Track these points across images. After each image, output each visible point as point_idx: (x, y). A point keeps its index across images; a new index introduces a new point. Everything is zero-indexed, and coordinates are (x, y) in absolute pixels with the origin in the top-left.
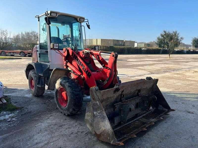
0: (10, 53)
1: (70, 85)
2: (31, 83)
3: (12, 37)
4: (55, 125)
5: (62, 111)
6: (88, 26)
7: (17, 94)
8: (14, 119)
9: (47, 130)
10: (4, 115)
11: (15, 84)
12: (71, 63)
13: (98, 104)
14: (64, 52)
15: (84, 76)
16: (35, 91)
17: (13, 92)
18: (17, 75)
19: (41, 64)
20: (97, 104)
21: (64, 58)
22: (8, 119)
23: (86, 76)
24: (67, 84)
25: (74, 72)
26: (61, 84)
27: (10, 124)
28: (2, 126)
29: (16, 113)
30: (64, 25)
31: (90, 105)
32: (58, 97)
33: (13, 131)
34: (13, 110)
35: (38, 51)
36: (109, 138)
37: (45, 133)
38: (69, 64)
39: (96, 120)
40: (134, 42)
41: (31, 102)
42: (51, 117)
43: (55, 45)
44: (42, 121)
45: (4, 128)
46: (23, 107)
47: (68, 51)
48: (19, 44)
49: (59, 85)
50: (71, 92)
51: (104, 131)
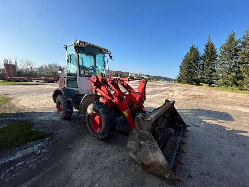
0: (36, 80)
1: (105, 111)
2: (58, 106)
3: (37, 67)
4: (93, 153)
5: (95, 135)
6: (111, 57)
7: (45, 117)
8: (44, 150)
9: (86, 162)
10: (32, 146)
11: (41, 107)
12: (100, 89)
13: (147, 134)
14: (93, 79)
15: (115, 100)
16: (63, 115)
17: (41, 115)
18: (43, 98)
19: (68, 89)
20: (145, 134)
21: (93, 84)
22: (37, 151)
23: (117, 101)
24: (101, 109)
25: (103, 97)
26: (94, 109)
27: (40, 159)
28: (30, 163)
29: (46, 141)
30: (88, 56)
31: (134, 134)
32: (90, 121)
33: (45, 169)
34: (41, 137)
35: (65, 78)
36: (162, 171)
37: (84, 168)
38: (98, 89)
39: (143, 150)
40: (129, 73)
41: (60, 126)
42: (85, 143)
43: (86, 71)
44: (77, 150)
45: (32, 166)
46: (53, 133)
47: (97, 78)
48: (43, 73)
49: (92, 110)
50: (106, 117)
51: (155, 162)
